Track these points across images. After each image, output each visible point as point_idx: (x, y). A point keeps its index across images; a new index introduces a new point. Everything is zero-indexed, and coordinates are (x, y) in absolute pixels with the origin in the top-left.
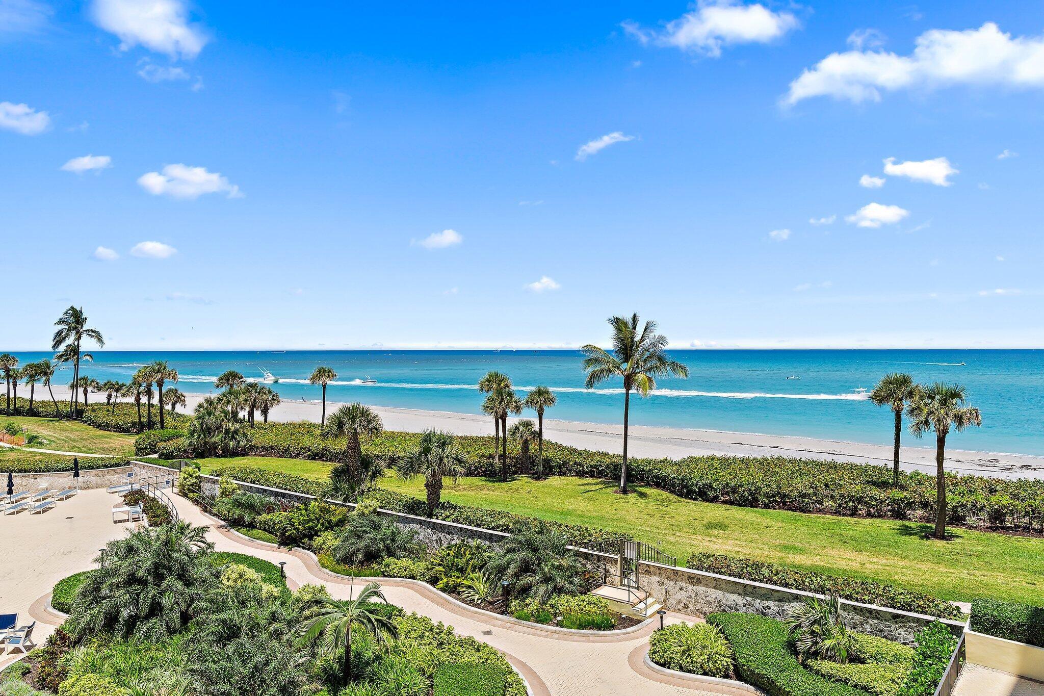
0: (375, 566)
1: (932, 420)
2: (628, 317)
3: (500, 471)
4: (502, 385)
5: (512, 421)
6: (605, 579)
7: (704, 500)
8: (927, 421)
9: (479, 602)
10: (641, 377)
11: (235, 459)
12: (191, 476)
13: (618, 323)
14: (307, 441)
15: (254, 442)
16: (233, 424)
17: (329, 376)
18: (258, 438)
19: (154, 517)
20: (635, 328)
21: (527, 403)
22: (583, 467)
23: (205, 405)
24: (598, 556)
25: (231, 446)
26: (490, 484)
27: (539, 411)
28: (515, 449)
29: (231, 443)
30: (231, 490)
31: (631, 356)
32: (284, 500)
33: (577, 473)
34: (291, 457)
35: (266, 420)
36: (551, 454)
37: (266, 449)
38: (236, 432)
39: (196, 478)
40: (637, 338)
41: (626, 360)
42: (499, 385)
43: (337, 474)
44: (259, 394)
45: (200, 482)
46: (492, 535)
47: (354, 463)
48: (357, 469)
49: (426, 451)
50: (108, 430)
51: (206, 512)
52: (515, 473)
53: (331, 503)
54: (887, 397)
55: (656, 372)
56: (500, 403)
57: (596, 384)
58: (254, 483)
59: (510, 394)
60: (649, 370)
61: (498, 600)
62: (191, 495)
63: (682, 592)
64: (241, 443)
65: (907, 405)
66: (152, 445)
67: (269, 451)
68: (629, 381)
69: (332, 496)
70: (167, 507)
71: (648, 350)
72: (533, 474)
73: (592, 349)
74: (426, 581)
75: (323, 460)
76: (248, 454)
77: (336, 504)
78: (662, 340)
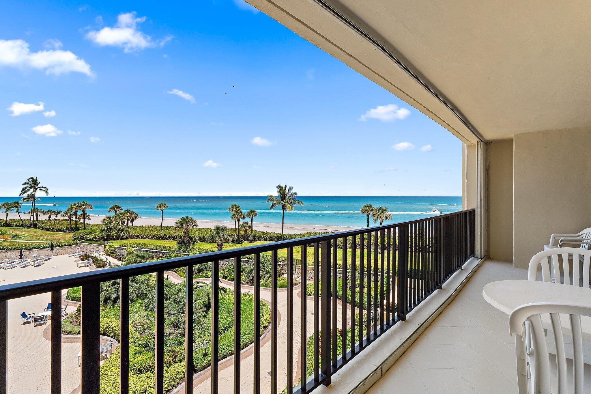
0: (201, 274)
1: (379, 218)
2: (284, 186)
3: (237, 240)
4: (237, 209)
5: (242, 221)
6: (285, 272)
7: (310, 247)
8: (377, 218)
9: (243, 283)
10: (288, 205)
11: (123, 240)
12: (111, 247)
13: (280, 188)
14: (156, 233)
15: (131, 234)
16: (122, 226)
17: (164, 207)
18: (132, 232)
19: (99, 264)
20: (285, 189)
21: (247, 215)
22: (267, 238)
23: (107, 219)
24: (283, 265)
25: (121, 236)
26: (234, 245)
27: (251, 218)
28: (242, 232)
29: (121, 234)
30: (132, 252)
31: (284, 199)
32: (157, 254)
33: (264, 240)
34: (148, 239)
35: (132, 225)
36: (255, 234)
37: (137, 236)
38: (123, 230)
39: (114, 248)
40: (287, 193)
41: (283, 200)
42: (236, 209)
43: (179, 243)
44: (131, 214)
46: (244, 260)
47: (186, 239)
48: (188, 241)
49: (218, 233)
50: (53, 231)
51: (121, 261)
52: (242, 241)
53: (179, 254)
54: (365, 211)
55: (293, 204)
56: (238, 215)
57: (273, 208)
58: (142, 248)
59: (241, 212)
60: (291, 203)
61: (250, 282)
62: (112, 255)
63: (311, 274)
64: (126, 234)
65: (371, 213)
67: (138, 237)
68: (284, 207)
69: (178, 251)
70: (103, 259)
71: (290, 196)
72: (249, 241)
73: (271, 196)
74: (222, 278)
75: (163, 240)
76: (128, 239)
77: (181, 254)
78: (295, 193)
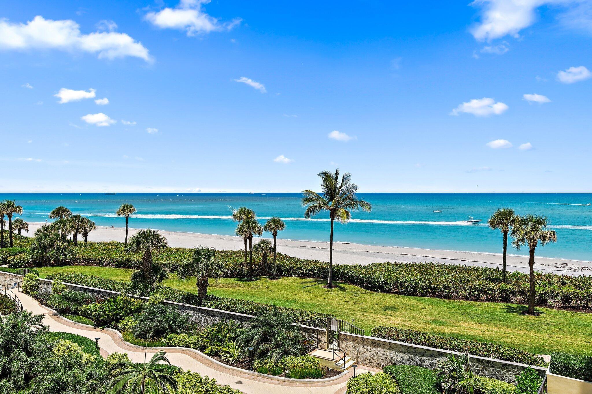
0: (162, 339)
1: (526, 238)
2: (333, 173)
3: (248, 274)
4: (249, 216)
5: (256, 240)
6: (317, 345)
7: (382, 292)
8: (523, 239)
9: (233, 362)
10: (341, 211)
11: (64, 267)
12: (32, 279)
13: (326, 176)
14: (115, 255)
15: (77, 256)
16: (62, 243)
17: (130, 210)
18: (80, 254)
19: (5, 308)
20: (336, 179)
21: (266, 228)
22: (303, 270)
23: (42, 231)
24: (313, 330)
25: (61, 259)
26: (241, 283)
27: (274, 234)
28: (258, 259)
29: (61, 257)
30: (61, 289)
31: (334, 197)
32: (99, 296)
33: (299, 274)
34: (103, 266)
35: (86, 241)
36: (282, 262)
37: (86, 260)
38: (65, 249)
39: (36, 281)
40: (339, 185)
41: (331, 200)
42: (247, 216)
43: (135, 277)
44: (81, 222)
45: (39, 284)
46: (242, 316)
47: (147, 270)
48: (149, 274)
49: (198, 261)
51: (43, 304)
52: (258, 275)
53: (132, 297)
54: (498, 224)
55: (351, 208)
56: (248, 228)
57: (312, 215)
58: (77, 284)
59: (254, 222)
60: (346, 206)
61: (246, 361)
62: (32, 293)
63: (368, 352)
64: (68, 256)
65: (511, 228)
66: (4, 258)
67: (88, 262)
68: (333, 214)
69: (132, 292)
70: (14, 301)
71: (345, 193)
72: (270, 275)
73: (310, 193)
74: (197, 349)
75: (126, 268)
76: (73, 264)
77: (135, 298)
78: (355, 187)
